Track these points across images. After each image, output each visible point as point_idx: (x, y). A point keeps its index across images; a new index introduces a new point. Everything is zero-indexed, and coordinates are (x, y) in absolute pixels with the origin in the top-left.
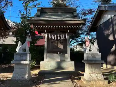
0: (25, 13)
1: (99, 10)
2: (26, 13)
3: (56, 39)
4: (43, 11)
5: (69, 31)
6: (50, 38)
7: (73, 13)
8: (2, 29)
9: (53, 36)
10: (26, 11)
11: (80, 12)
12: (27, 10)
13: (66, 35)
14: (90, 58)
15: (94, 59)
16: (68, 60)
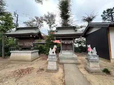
0: (50, 30)
1: (88, 27)
4: (58, 29)
5: (73, 39)
6: (63, 43)
7: (74, 29)
12: (51, 28)
13: (72, 41)
14: (92, 58)
15: (94, 59)
16: (74, 54)
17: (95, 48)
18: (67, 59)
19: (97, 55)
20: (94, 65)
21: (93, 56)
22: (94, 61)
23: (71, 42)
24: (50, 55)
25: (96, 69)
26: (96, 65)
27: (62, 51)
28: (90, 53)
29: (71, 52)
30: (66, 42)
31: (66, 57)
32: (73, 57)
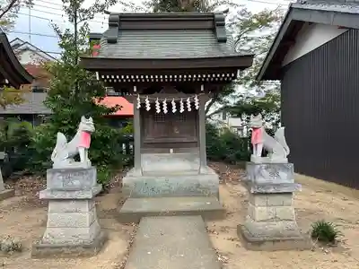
0: (72, 31)
2: (76, 32)
3: (166, 111)
4: (124, 23)
5: (202, 87)
6: (148, 109)
7: (213, 30)
8: (7, 81)
9: (157, 102)
10: (76, 24)
11: (235, 21)
12: (78, 20)
13: (196, 100)
14: (264, 178)
15: (275, 180)
16: (202, 170)
17: (281, 130)
18: (169, 194)
19: (289, 161)
20: (271, 209)
21: (269, 166)
22: (272, 190)
23: (193, 104)
24: (59, 171)
25: (279, 225)
26: (279, 209)
27: (144, 156)
28: (256, 156)
29: (191, 160)
30: (161, 105)
31: (160, 182)
32: (198, 186)
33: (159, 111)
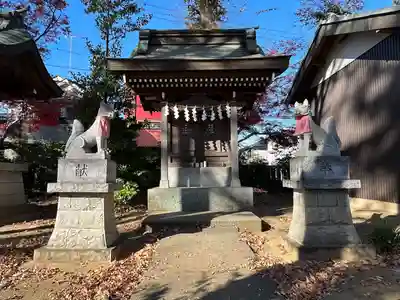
2: (108, 49)
3: (195, 119)
5: (234, 93)
6: (177, 117)
7: (243, 44)
9: (186, 109)
10: (108, 41)
12: (110, 37)
13: (228, 108)
15: (326, 175)
20: (323, 210)
23: (224, 112)
31: (188, 195)
33: (187, 119)
